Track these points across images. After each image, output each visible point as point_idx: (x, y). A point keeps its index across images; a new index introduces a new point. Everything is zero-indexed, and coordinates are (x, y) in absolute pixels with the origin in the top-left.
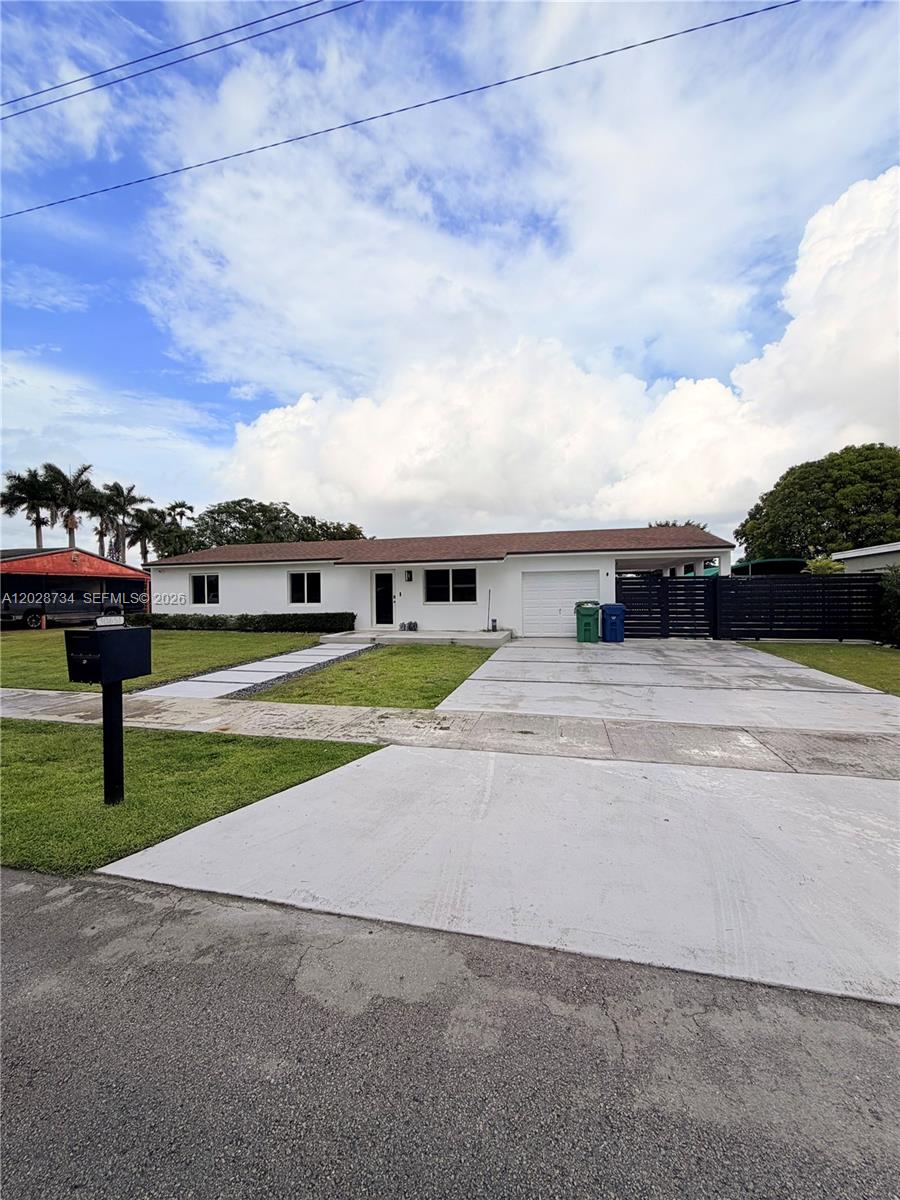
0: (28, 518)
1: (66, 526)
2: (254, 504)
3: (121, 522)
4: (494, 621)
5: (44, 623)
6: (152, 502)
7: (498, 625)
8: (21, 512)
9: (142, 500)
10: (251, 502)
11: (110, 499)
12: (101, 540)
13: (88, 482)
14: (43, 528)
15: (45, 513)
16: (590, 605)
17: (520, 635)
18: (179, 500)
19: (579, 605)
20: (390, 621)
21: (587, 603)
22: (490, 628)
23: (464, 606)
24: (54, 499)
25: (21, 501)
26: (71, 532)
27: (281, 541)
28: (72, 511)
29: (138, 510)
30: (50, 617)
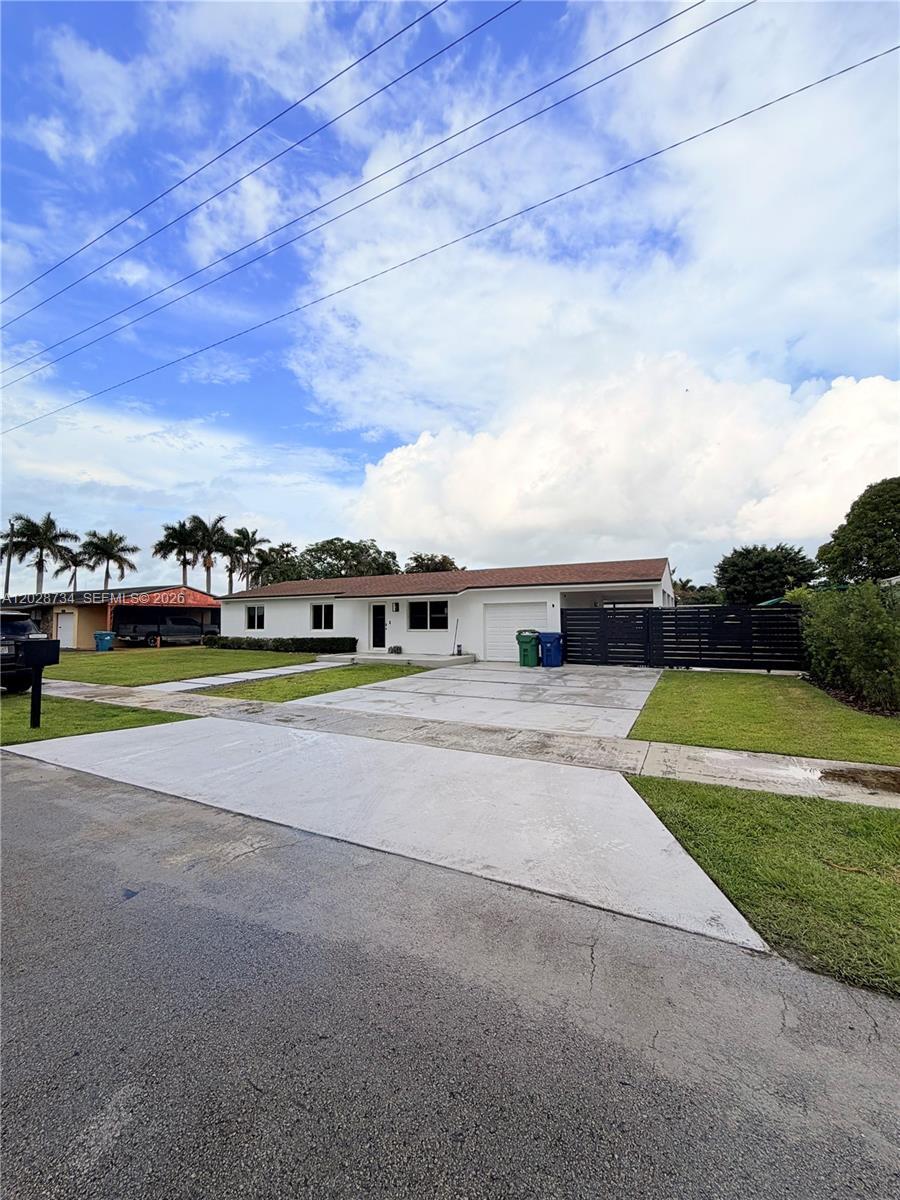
0: (178, 560)
1: (205, 565)
2: (344, 542)
3: (246, 561)
4: (459, 646)
5: (159, 642)
6: (269, 542)
7: (463, 651)
8: (173, 556)
9: (263, 541)
10: (341, 540)
11: (238, 542)
12: (230, 576)
13: (222, 529)
14: (189, 567)
15: (189, 556)
16: (527, 634)
17: (482, 658)
18: (286, 542)
19: (520, 632)
20: (383, 646)
21: (525, 631)
22: (456, 652)
23: (439, 633)
24: (195, 543)
25: (173, 547)
26: (208, 569)
27: (361, 576)
28: (209, 553)
29: (260, 550)
30: (164, 638)
